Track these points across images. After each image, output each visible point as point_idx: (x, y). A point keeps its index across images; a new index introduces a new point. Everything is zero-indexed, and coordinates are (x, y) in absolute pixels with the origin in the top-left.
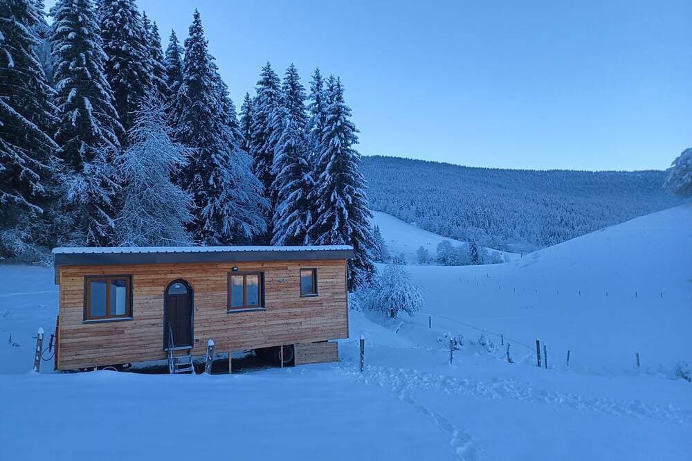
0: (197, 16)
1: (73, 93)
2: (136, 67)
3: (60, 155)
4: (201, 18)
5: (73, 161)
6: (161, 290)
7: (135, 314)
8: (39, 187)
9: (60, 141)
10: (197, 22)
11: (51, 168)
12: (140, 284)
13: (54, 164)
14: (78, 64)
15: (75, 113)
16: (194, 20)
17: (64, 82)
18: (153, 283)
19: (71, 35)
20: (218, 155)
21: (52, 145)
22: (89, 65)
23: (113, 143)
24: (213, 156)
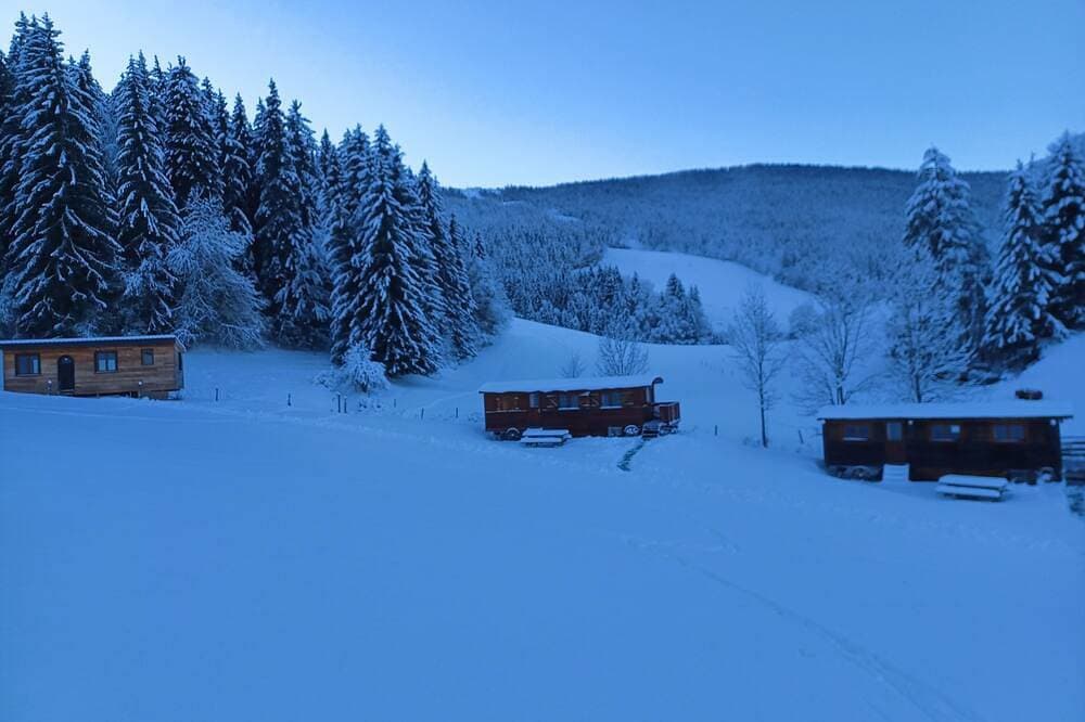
0: (272, 86)
1: (131, 196)
2: (198, 158)
3: (122, 254)
4: (277, 87)
5: (133, 260)
6: (55, 361)
7: (43, 372)
8: (104, 285)
9: (123, 242)
10: (274, 92)
11: (114, 267)
12: (45, 358)
13: (116, 265)
14: (136, 168)
15: (134, 215)
16: (270, 90)
17: (123, 187)
18: (51, 358)
19: (128, 142)
20: (297, 235)
21: (115, 246)
22: (145, 168)
23: (172, 237)
24: (290, 236)
